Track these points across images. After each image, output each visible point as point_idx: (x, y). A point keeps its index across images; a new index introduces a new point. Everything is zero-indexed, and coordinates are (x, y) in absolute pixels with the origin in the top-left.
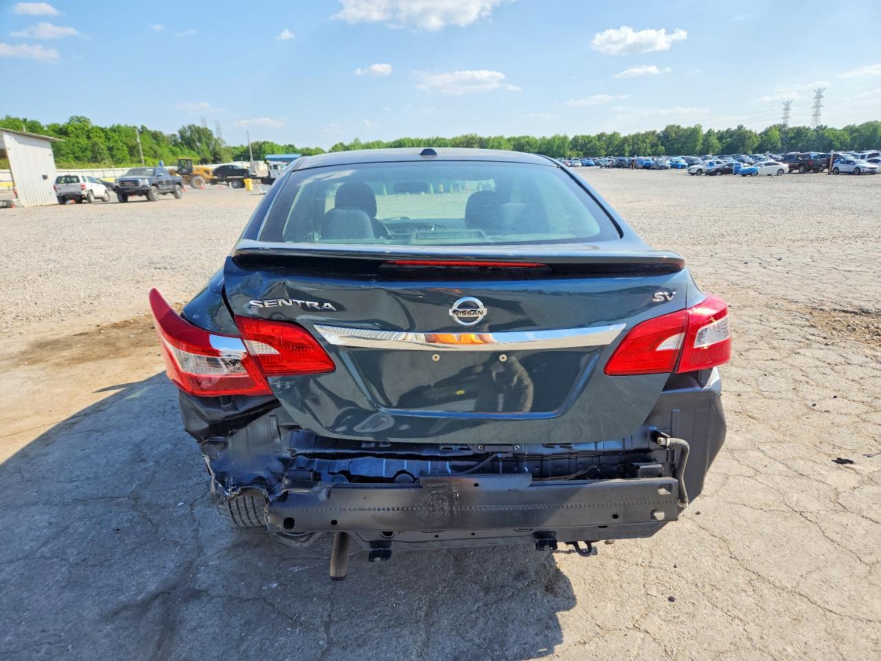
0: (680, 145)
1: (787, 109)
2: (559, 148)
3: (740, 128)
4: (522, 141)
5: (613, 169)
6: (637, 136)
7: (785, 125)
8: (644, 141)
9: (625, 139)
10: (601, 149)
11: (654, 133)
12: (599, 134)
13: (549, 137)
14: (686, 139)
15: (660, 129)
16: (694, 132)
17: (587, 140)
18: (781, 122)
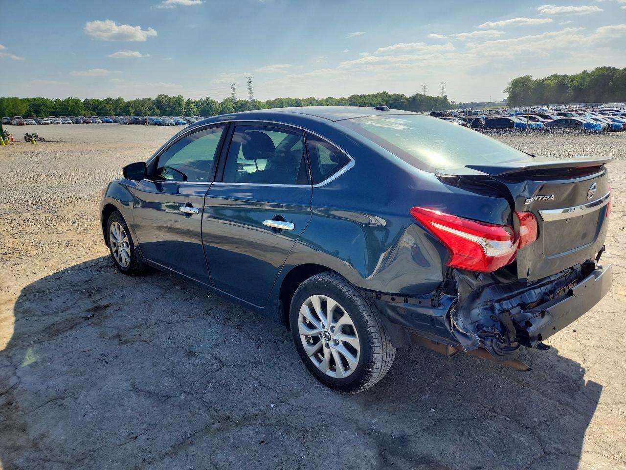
0: (170, 109)
1: (233, 89)
2: (73, 108)
3: (208, 99)
4: (37, 101)
5: (130, 125)
6: (137, 101)
7: (234, 99)
8: (143, 105)
9: (129, 103)
10: (110, 110)
11: (149, 99)
12: (106, 98)
13: (62, 99)
14: (173, 105)
15: (154, 97)
16: (178, 100)
17: (97, 103)
18: (231, 96)
